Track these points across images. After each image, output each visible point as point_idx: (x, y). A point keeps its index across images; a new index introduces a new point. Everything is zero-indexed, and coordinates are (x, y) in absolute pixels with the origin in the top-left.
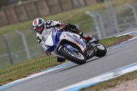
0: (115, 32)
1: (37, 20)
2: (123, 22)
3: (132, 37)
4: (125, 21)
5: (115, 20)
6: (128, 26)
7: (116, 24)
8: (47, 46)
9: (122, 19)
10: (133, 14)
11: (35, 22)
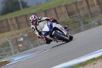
1: (33, 16)
3: (9, 62)
4: (4, 51)
6: (6, 55)
8: (44, 32)
9: (2, 49)
10: (9, 46)
11: (32, 18)
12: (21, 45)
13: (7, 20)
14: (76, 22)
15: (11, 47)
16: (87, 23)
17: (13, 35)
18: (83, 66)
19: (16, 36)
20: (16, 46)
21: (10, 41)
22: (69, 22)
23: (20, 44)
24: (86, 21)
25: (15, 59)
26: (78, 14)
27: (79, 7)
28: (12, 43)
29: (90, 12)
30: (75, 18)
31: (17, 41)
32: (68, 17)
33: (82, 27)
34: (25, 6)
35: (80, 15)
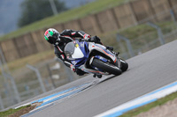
0: (16, 102)
2: (24, 89)
3: (34, 107)
4: (28, 88)
5: (15, 87)
6: (32, 94)
7: (16, 92)
9: (24, 85)
10: (36, 78)
12: (56, 77)
13: (30, 34)
14: (149, 31)
15: (40, 80)
16: (170, 31)
17: (42, 60)
18: (160, 105)
19: (47, 61)
20: (49, 78)
21: (37, 71)
22: (139, 30)
23: (55, 74)
24: (168, 27)
25: (45, 101)
26: (152, 17)
27: (154, 5)
28: (41, 73)
29: (173, 11)
30: (148, 24)
31: (49, 69)
32: (136, 23)
33: (160, 39)
34: (61, 8)
35: (156, 18)
